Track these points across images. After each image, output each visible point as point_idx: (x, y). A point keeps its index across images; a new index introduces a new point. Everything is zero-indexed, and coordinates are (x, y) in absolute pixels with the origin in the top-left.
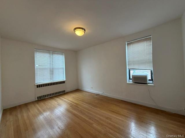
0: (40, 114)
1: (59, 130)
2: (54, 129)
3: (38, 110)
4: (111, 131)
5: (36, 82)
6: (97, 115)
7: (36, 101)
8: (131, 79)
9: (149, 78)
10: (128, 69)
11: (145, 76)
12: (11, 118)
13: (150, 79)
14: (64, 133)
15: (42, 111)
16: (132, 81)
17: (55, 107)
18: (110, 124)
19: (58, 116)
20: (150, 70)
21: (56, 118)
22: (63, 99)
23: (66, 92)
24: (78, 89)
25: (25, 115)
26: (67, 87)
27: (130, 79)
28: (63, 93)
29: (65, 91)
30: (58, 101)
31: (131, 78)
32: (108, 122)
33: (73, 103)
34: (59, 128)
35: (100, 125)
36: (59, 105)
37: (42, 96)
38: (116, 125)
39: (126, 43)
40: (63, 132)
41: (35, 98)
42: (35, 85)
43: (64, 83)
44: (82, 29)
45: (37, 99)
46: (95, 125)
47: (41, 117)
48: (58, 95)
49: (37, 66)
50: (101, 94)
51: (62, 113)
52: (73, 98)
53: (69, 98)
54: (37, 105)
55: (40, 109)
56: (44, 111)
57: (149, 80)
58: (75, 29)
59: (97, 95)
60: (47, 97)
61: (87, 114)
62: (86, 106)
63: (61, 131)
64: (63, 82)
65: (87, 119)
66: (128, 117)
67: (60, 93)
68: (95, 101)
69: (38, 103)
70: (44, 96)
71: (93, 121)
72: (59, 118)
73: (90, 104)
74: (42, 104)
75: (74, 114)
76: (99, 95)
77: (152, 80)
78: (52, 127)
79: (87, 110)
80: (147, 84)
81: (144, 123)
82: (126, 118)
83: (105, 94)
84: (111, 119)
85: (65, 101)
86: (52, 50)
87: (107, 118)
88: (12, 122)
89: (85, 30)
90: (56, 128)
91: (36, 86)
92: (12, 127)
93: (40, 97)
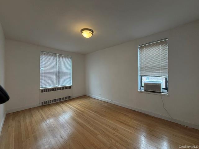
0: (44, 121)
1: (61, 140)
2: (56, 138)
3: (42, 116)
4: (117, 144)
5: (41, 87)
6: (103, 125)
7: (40, 106)
8: (143, 87)
9: (163, 86)
10: (140, 75)
11: (159, 84)
12: (13, 124)
13: (165, 87)
14: (67, 143)
15: (45, 117)
16: (144, 89)
17: (59, 114)
18: (116, 136)
19: (62, 124)
20: (165, 78)
21: (59, 126)
22: (68, 106)
23: (72, 98)
24: (85, 95)
25: (28, 121)
26: (74, 93)
27: (141, 86)
28: (69, 99)
29: (71, 96)
30: (63, 107)
31: (143, 85)
32: (114, 133)
33: (79, 110)
34: (61, 137)
35: (106, 136)
36: (64, 112)
37: (47, 101)
38: (124, 138)
39: (139, 47)
40: (65, 142)
41: (40, 103)
42: (39, 89)
43: (71, 88)
44: (90, 30)
45: (41, 105)
46: (100, 136)
47: (44, 125)
48: (64, 101)
49: (42, 69)
50: (109, 102)
51: (66, 121)
52: (79, 105)
53: (75, 104)
54: (41, 111)
55: (43, 115)
56: (48, 118)
57: (163, 89)
58: (82, 30)
59: (105, 102)
60: (51, 103)
61: (92, 123)
62: (92, 114)
63: (64, 141)
64: (69, 87)
65: (92, 129)
66: (137, 129)
67: (65, 99)
68: (103, 110)
69: (42, 109)
70: (49, 101)
71: (98, 131)
72: (62, 126)
73: (96, 112)
74: (46, 110)
75: (79, 123)
76: (107, 102)
77: (166, 88)
78: (54, 136)
79: (92, 119)
80: (160, 93)
81: (155, 136)
82: (135, 130)
83: (114, 101)
84: (119, 130)
85: (70, 108)
86: (58, 53)
87: (114, 129)
88: (14, 128)
89: (93, 32)
90: (59, 137)
91: (41, 91)
92: (14, 134)
93: (45, 102)
